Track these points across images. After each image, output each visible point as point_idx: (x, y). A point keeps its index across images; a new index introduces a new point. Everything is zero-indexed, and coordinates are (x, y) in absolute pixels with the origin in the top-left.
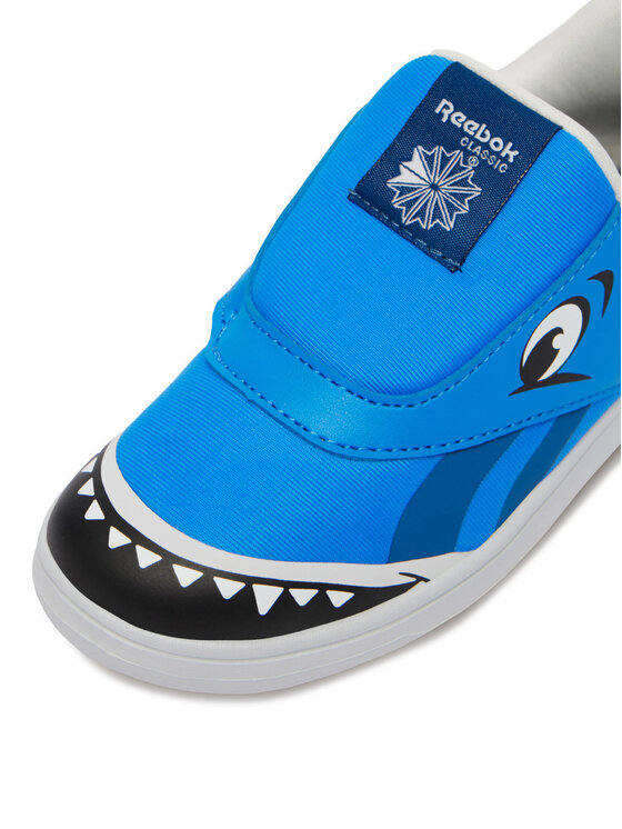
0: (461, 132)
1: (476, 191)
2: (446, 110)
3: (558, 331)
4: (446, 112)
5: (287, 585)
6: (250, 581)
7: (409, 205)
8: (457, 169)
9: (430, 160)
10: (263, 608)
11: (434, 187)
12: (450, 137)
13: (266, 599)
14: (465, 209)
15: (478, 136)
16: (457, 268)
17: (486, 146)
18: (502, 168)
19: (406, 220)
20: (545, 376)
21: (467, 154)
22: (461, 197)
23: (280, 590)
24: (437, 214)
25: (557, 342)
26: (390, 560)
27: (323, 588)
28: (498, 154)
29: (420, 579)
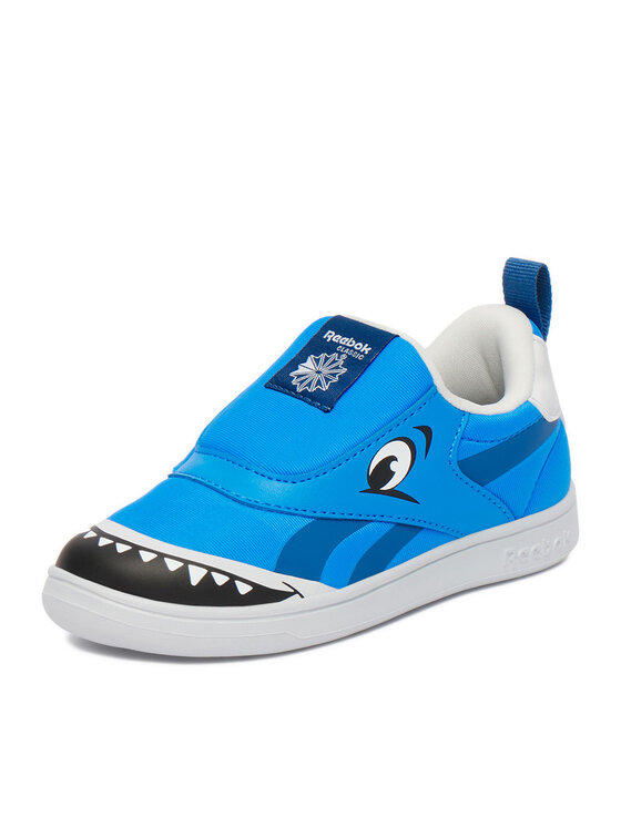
0: (339, 344)
1: (344, 370)
2: (331, 336)
3: (393, 458)
4: (330, 337)
5: (210, 569)
6: (187, 563)
7: (301, 382)
8: (334, 361)
9: (317, 361)
10: (195, 581)
11: (319, 372)
12: (331, 348)
13: (196, 576)
14: (336, 380)
15: (348, 344)
16: (328, 411)
17: (352, 348)
18: (360, 357)
19: (299, 390)
20: (387, 487)
21: (340, 354)
22: (334, 375)
23: (206, 571)
24: (319, 383)
25: (393, 466)
26: (277, 570)
27: (233, 578)
28: (359, 351)
29: (296, 592)
